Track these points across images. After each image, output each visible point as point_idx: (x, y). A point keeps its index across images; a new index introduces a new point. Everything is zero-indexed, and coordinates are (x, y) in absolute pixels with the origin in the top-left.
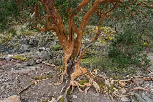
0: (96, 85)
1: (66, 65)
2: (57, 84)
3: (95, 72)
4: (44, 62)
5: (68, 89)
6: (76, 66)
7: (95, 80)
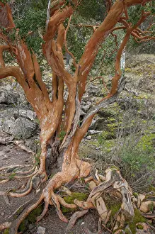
0: (102, 209)
1: (43, 154)
2: (17, 195)
3: (105, 175)
4: (17, 142)
5: (30, 209)
6: (65, 156)
7: (103, 194)
